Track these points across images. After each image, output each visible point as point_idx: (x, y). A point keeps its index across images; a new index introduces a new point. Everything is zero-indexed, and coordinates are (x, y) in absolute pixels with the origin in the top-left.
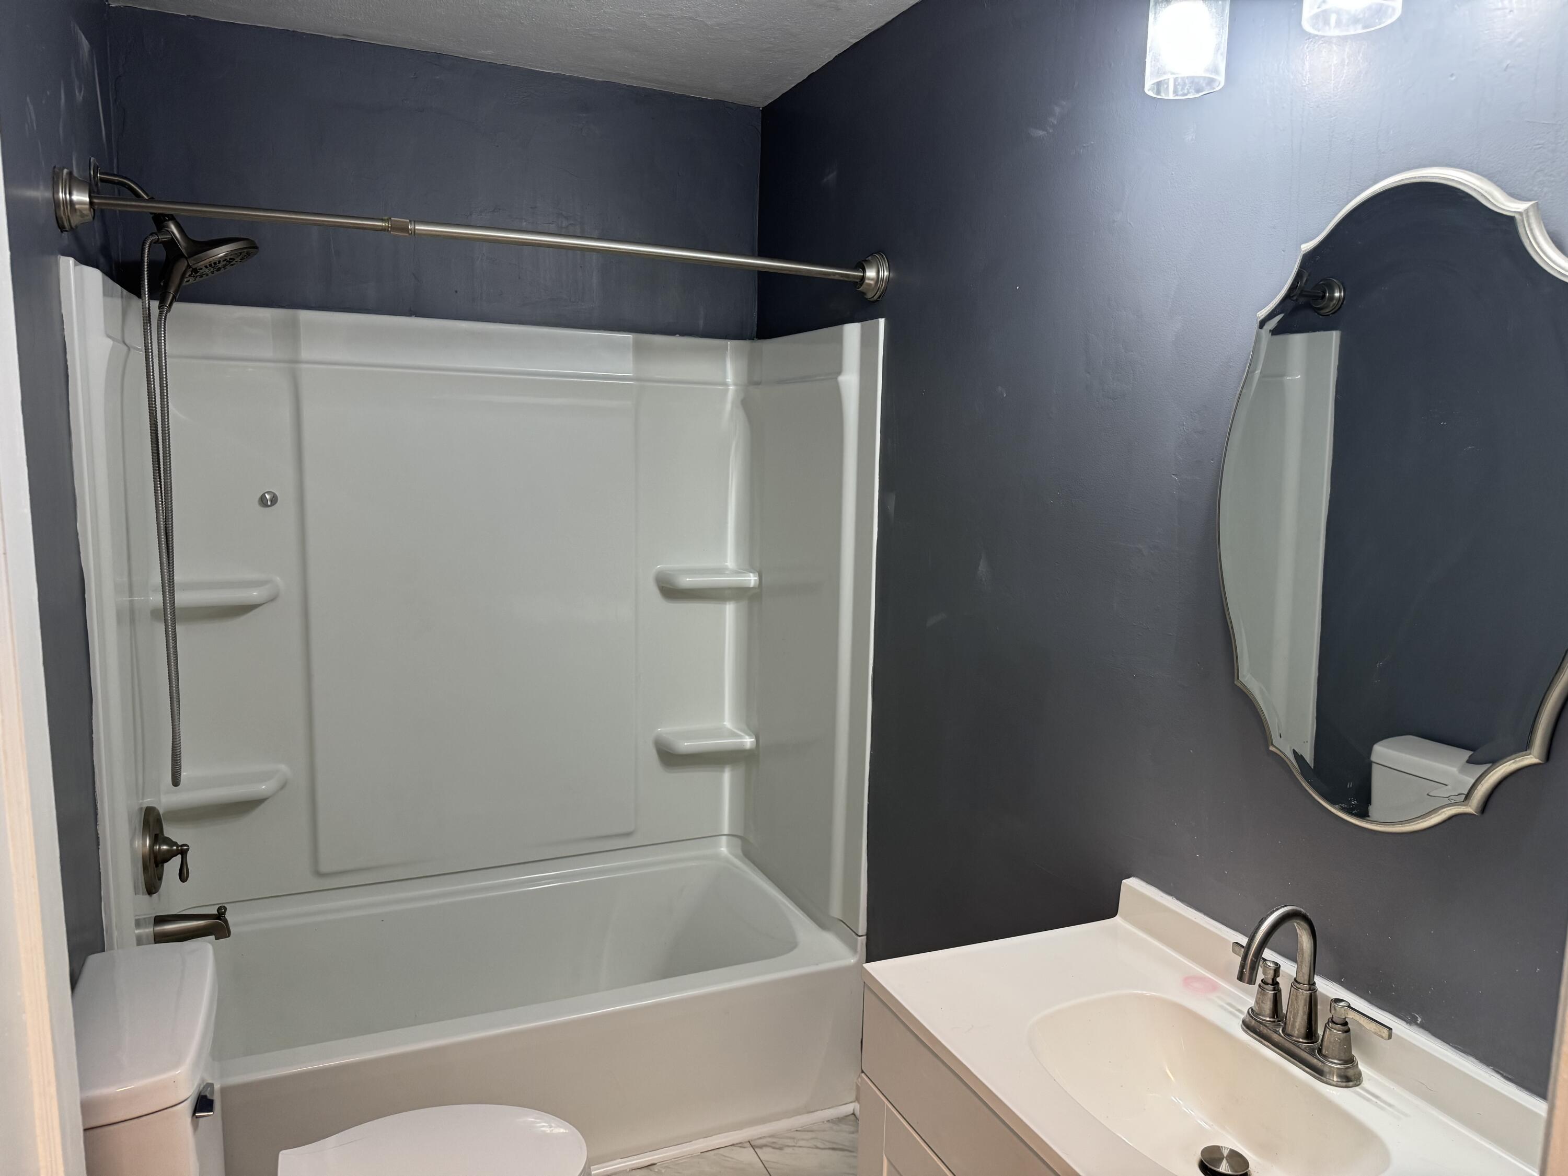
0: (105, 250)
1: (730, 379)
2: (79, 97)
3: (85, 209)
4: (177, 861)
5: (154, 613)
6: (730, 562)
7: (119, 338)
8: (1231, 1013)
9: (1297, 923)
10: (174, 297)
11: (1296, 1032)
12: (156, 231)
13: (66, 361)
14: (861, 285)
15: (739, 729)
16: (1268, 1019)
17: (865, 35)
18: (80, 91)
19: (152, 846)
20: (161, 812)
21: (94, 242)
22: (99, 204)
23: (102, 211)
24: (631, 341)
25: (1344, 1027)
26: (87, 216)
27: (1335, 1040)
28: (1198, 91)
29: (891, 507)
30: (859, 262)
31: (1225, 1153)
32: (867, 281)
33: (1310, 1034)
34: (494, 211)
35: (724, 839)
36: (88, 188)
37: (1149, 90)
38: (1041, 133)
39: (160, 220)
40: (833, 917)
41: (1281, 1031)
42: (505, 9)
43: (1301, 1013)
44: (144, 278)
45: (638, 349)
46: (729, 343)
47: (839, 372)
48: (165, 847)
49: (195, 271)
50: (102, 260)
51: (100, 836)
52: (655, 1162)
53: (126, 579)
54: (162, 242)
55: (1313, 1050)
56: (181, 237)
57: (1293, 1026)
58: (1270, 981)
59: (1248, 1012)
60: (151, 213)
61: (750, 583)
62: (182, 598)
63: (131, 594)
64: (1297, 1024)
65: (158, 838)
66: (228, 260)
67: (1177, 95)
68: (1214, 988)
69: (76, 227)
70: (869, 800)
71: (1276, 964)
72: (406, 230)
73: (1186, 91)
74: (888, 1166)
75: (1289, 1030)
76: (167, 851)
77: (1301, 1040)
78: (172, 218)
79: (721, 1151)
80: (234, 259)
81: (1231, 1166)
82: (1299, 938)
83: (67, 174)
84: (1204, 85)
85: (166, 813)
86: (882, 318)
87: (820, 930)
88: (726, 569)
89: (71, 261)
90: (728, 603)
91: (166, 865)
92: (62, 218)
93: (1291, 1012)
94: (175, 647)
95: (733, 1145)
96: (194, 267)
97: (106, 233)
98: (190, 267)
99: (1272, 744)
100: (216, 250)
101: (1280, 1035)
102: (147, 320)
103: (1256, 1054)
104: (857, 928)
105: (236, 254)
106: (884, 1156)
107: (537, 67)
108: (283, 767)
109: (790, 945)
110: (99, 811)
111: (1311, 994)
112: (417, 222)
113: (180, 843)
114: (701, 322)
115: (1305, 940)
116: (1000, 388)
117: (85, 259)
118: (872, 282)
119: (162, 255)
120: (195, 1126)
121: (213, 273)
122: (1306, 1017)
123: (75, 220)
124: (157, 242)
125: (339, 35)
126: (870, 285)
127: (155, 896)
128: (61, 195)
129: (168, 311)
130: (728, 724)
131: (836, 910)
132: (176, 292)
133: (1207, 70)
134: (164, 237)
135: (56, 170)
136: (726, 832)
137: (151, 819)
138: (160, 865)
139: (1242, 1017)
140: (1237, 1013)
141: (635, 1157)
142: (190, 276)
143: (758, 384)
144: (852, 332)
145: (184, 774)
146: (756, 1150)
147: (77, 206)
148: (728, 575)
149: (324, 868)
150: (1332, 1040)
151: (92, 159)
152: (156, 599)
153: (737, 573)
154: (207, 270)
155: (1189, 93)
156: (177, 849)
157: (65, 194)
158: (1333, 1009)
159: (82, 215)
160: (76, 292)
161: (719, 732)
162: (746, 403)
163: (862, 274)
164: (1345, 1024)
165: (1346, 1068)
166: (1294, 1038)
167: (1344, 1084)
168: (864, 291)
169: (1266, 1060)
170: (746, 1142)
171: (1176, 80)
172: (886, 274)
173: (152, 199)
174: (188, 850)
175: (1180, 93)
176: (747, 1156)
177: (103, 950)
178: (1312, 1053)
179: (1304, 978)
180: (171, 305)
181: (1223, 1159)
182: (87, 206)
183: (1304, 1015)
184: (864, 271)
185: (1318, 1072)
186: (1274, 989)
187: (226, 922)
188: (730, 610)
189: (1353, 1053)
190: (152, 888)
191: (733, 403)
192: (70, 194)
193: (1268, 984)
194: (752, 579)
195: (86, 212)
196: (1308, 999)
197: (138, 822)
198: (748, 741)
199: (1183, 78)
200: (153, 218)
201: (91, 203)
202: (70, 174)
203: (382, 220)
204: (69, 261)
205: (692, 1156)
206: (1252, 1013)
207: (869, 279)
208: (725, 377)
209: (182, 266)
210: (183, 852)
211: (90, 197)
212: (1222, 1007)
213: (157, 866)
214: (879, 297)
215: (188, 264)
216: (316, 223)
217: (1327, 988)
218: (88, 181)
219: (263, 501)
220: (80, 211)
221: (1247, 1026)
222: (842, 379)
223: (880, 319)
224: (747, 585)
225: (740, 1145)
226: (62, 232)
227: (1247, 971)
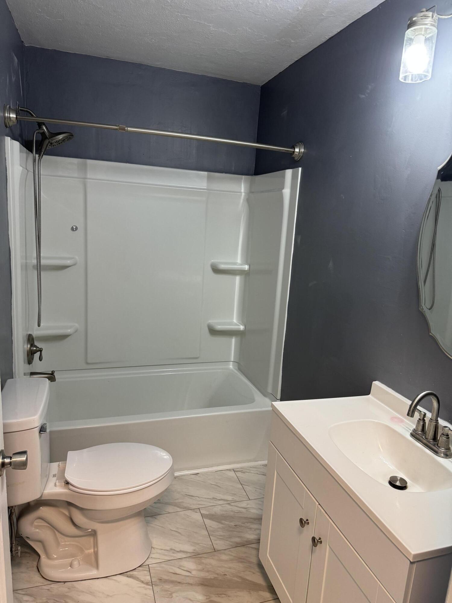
0: (21, 135)
1: (243, 191)
2: (13, 79)
3: (14, 120)
4: (39, 353)
5: (34, 266)
6: (239, 261)
7: (25, 167)
8: (407, 430)
9: (432, 397)
10: (44, 153)
11: (430, 438)
12: (38, 128)
13: (7, 174)
14: (293, 154)
15: (238, 323)
16: (420, 433)
17: (300, 57)
18: (14, 78)
19: (30, 348)
20: (34, 337)
21: (17, 132)
22: (19, 118)
23: (20, 121)
24: (206, 175)
25: (447, 437)
26: (15, 122)
27: (443, 441)
28: (421, 80)
29: (299, 241)
30: (293, 146)
31: (399, 479)
32: (295, 153)
33: (435, 438)
34: (158, 124)
35: (231, 363)
36: (15, 112)
37: (402, 79)
38: (363, 96)
39: (40, 125)
40: (269, 392)
41: (424, 437)
42: (164, 47)
43: (432, 431)
44: (34, 146)
45: (209, 178)
46: (243, 177)
47: (283, 188)
48: (35, 348)
49: (51, 144)
50: (20, 139)
51: (13, 341)
52: (199, 473)
53: (24, 254)
54: (41, 133)
55: (435, 444)
56: (47, 132)
57: (428, 436)
58: (422, 419)
59: (413, 430)
60: (37, 122)
61: (246, 269)
62: (43, 262)
63: (26, 259)
64: (430, 435)
65: (32, 345)
66: (63, 140)
67: (413, 81)
68: (402, 421)
69: (11, 126)
70: (284, 351)
71: (425, 413)
72: (125, 130)
73: (416, 80)
74: (277, 475)
75: (427, 437)
76: (35, 350)
77: (431, 441)
78: (44, 124)
79: (223, 472)
80: (65, 140)
81: (400, 483)
82: (433, 404)
83: (9, 107)
84: (423, 77)
85: (36, 337)
86: (300, 167)
87: (263, 397)
88: (237, 263)
89: (9, 138)
90: (237, 276)
91: (35, 355)
92: (6, 123)
93: (428, 430)
94: (40, 278)
95: (227, 470)
96: (51, 142)
97: (21, 130)
98: (50, 142)
99: (431, 332)
100: (59, 136)
101: (423, 438)
102: (34, 161)
103: (414, 445)
104: (277, 397)
105: (65, 138)
106: (276, 471)
107: (176, 69)
108: (77, 325)
109: (252, 400)
110: (13, 332)
111: (436, 424)
112: (128, 127)
113: (40, 348)
114: (233, 168)
115: (435, 404)
116: (342, 195)
117: (14, 138)
118: (297, 153)
119: (40, 138)
120: (40, 437)
121: (57, 145)
122: (433, 432)
123: (11, 124)
124: (38, 133)
125: (105, 57)
126: (296, 154)
127: (31, 365)
128: (6, 115)
129: (42, 158)
130: (235, 321)
131: (270, 390)
132: (44, 151)
133: (424, 71)
134: (41, 131)
135: (5, 105)
136: (232, 361)
137: (30, 339)
138: (33, 355)
139: (411, 432)
140: (409, 431)
141: (192, 470)
142: (50, 146)
143: (253, 192)
144: (289, 173)
145: (42, 324)
146: (235, 472)
147: (12, 119)
148: (238, 265)
149: (89, 361)
150: (442, 441)
151: (18, 102)
152: (35, 261)
153: (241, 265)
154: (55, 144)
155: (417, 80)
156: (39, 350)
157: (8, 114)
158: (443, 430)
159: (13, 122)
160: (11, 150)
161: (231, 324)
162: (248, 200)
163: (293, 150)
164: (448, 435)
165: (447, 451)
166: (429, 440)
167: (445, 457)
168: (294, 157)
169: (417, 447)
170: (232, 469)
171: (412, 75)
172: (303, 150)
173: (37, 117)
174: (42, 350)
175: (414, 80)
176: (232, 474)
177: (13, 378)
178: (434, 445)
179: (434, 418)
180: (42, 156)
181: (397, 481)
182: (15, 119)
183: (433, 431)
184: (294, 149)
185: (436, 452)
186: (423, 422)
187: (54, 376)
188: (238, 279)
189: (450, 447)
190: (30, 362)
191: (244, 200)
192: (10, 114)
193: (421, 420)
194: (246, 267)
195: (14, 121)
196: (435, 426)
197: (26, 339)
198: (242, 328)
199: (415, 75)
200: (38, 124)
201: (16, 118)
202: (10, 107)
203: (116, 126)
204: (8, 139)
205: (212, 472)
206: (414, 430)
207: (296, 152)
208: (241, 189)
209: (47, 142)
210: (41, 351)
211: (16, 116)
212: (403, 428)
213: (32, 355)
214: (300, 159)
215: (49, 141)
216: (94, 127)
217: (442, 422)
218: (16, 110)
219: (72, 229)
220: (13, 121)
221: (412, 435)
222: (284, 191)
223: (300, 168)
224: (244, 270)
225: (230, 470)
226: (6, 128)
227: (410, 413)
